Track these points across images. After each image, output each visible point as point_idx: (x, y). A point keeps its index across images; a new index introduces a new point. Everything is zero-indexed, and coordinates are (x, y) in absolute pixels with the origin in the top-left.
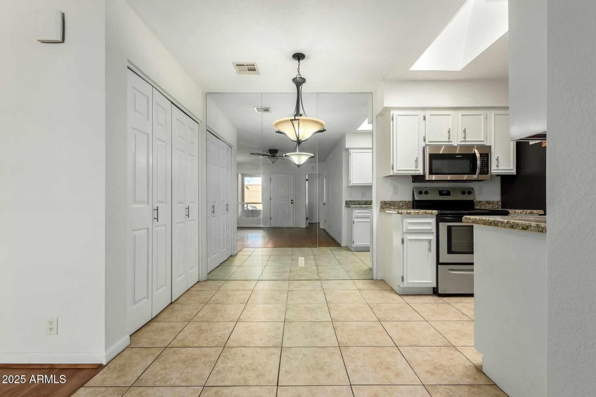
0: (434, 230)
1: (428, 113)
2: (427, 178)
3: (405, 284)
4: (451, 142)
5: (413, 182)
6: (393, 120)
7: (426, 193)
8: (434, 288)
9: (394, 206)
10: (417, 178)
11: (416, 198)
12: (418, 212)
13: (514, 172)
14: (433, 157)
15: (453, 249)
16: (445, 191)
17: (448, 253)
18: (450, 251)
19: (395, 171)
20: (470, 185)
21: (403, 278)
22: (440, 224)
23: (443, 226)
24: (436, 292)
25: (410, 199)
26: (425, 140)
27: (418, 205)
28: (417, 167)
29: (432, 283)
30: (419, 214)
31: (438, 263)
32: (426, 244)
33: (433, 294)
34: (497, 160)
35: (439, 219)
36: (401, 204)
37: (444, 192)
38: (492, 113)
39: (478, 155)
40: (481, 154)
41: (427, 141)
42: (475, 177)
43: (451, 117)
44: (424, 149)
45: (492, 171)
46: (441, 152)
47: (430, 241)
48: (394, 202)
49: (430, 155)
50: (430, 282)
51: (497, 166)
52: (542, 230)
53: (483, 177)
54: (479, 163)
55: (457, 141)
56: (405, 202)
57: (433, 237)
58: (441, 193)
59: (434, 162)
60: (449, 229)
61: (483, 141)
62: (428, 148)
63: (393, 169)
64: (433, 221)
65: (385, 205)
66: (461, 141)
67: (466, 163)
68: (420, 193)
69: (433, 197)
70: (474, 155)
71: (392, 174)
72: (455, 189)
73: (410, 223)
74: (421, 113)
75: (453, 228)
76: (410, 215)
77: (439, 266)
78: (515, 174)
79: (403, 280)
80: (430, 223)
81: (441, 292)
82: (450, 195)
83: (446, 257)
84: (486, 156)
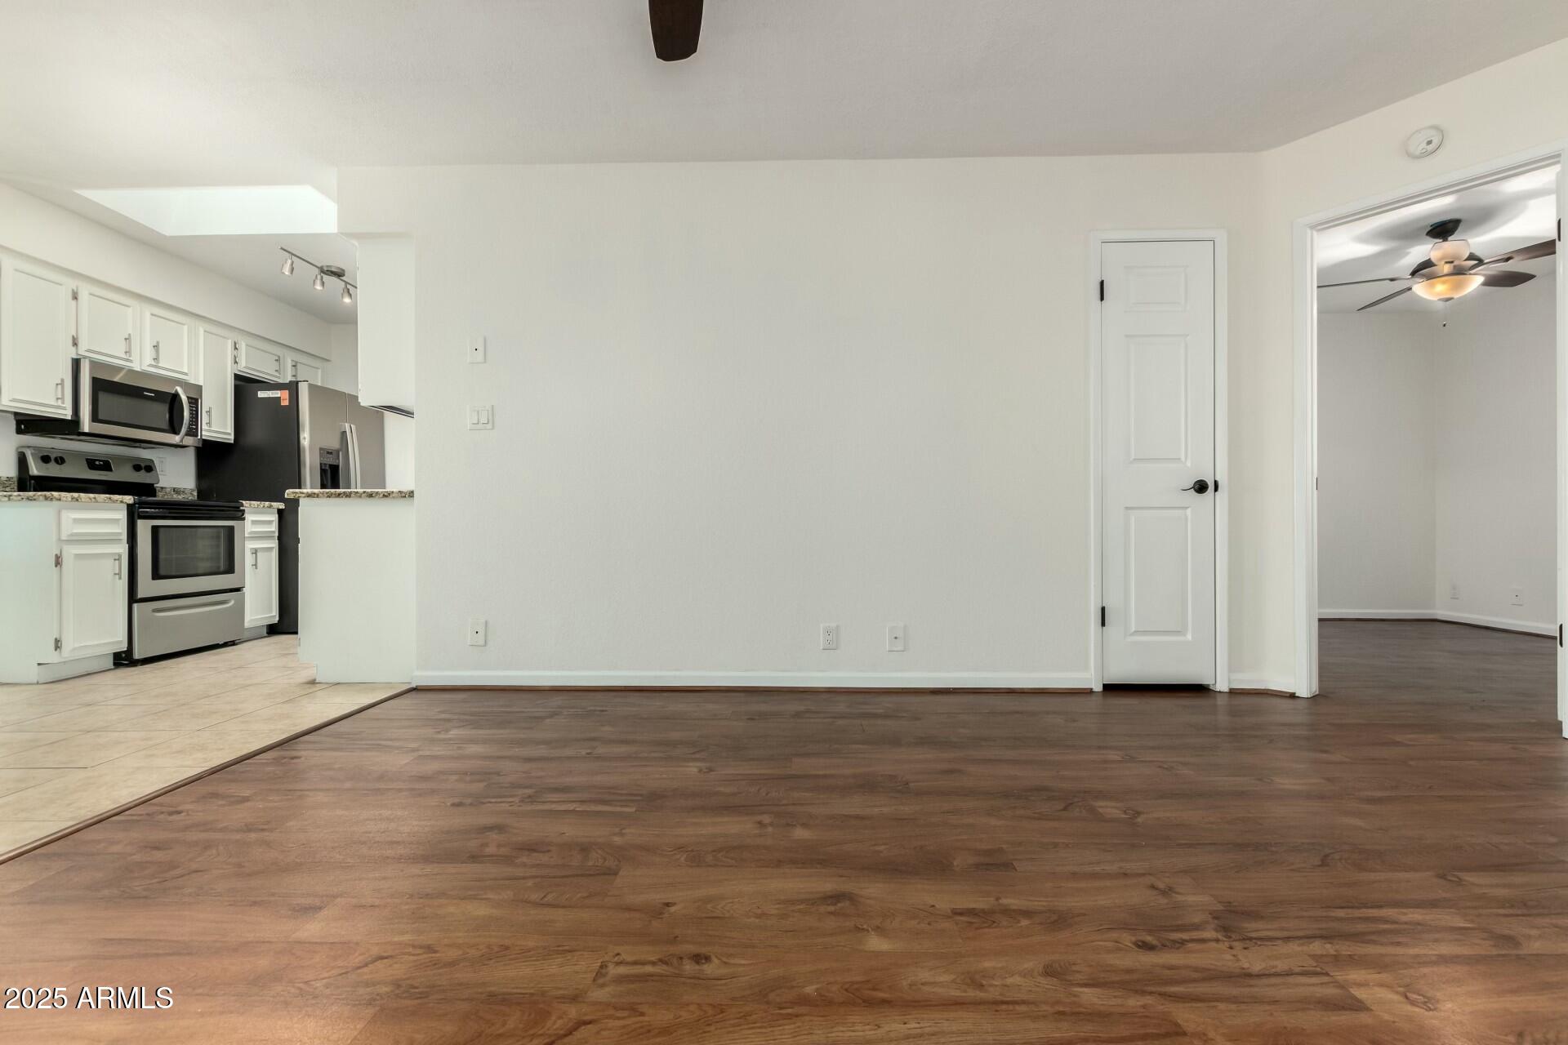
0: (124, 537)
1: (82, 287)
2: (85, 427)
3: (66, 654)
4: (131, 361)
5: (25, 430)
7: (58, 461)
8: (117, 654)
10: (32, 424)
11: (34, 472)
12: (95, 498)
13: (231, 438)
14: (97, 385)
15: (162, 572)
16: (100, 461)
17: (153, 578)
18: (156, 575)
20: (147, 453)
21: (58, 643)
22: (137, 522)
23: (144, 528)
24: (124, 659)
25: (13, 473)
26: (76, 345)
28: (59, 398)
29: (121, 642)
30: (97, 502)
31: (133, 598)
32: (113, 562)
33: (113, 667)
34: (209, 412)
35: (133, 515)
37: (97, 463)
38: (199, 326)
39: (184, 398)
40: (187, 397)
41: (81, 346)
42: (176, 439)
43: (130, 310)
44: (77, 363)
45: (203, 433)
46: (115, 380)
47: (117, 557)
49: (94, 380)
50: (117, 640)
51: (209, 424)
53: (183, 440)
54: (185, 414)
55: (142, 363)
57: (123, 549)
58: (92, 465)
60: (156, 532)
61: (186, 374)
62: (88, 364)
64: (122, 515)
66: (150, 365)
67: (162, 412)
68: (44, 459)
69: (77, 471)
70: (177, 397)
72: (124, 459)
73: (77, 521)
74: (68, 283)
75: (162, 531)
76: (77, 503)
77: (135, 606)
78: (232, 442)
79: (57, 646)
80: (118, 520)
81: (137, 655)
82: (111, 470)
83: (147, 586)
84: (194, 402)
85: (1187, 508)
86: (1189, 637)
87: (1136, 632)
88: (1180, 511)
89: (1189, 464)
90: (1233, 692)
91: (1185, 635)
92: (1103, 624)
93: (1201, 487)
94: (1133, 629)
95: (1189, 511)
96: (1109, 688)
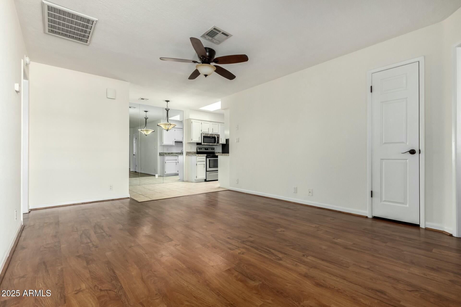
0: (205, 161)
1: (203, 122)
2: (202, 144)
3: (197, 179)
5: (197, 145)
6: (192, 123)
7: (201, 149)
8: (205, 179)
9: (191, 153)
10: (198, 144)
11: (198, 151)
13: (225, 143)
14: (204, 137)
15: (211, 167)
16: (207, 148)
18: (210, 167)
19: (193, 141)
20: (214, 147)
21: (196, 177)
22: (207, 159)
23: (208, 159)
24: (206, 181)
25: (196, 151)
26: (201, 131)
27: (198, 153)
28: (199, 140)
29: (205, 178)
30: (201, 156)
31: (206, 171)
32: (203, 165)
33: (204, 181)
34: (221, 139)
35: (207, 157)
36: (193, 153)
38: (220, 124)
39: (216, 137)
40: (217, 137)
41: (202, 131)
42: (215, 144)
43: (209, 124)
44: (201, 134)
45: (220, 143)
46: (209, 136)
47: (204, 164)
48: (191, 152)
49: (203, 136)
51: (221, 141)
52: (229, 155)
53: (217, 144)
54: (216, 139)
55: (210, 132)
56: (194, 152)
57: (205, 163)
58: (205, 149)
59: (204, 138)
60: (209, 160)
61: (217, 133)
62: (203, 134)
63: (192, 140)
64: (205, 158)
65: (188, 153)
66: (212, 132)
67: (213, 139)
68: (199, 149)
69: (203, 150)
70: (215, 137)
71: (191, 142)
72: (210, 148)
73: (199, 159)
74: (201, 122)
75: (210, 160)
76: (199, 156)
77: (207, 172)
79: (197, 177)
80: (204, 158)
81: (207, 180)
82: (208, 150)
83: (209, 169)
84: (218, 138)
85: (407, 159)
86: (408, 206)
87: (385, 201)
88: (405, 161)
89: (408, 144)
90: (426, 229)
91: (406, 204)
92: (372, 197)
93: (412, 152)
94: (384, 200)
95: (408, 160)
96: (375, 218)
